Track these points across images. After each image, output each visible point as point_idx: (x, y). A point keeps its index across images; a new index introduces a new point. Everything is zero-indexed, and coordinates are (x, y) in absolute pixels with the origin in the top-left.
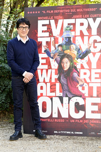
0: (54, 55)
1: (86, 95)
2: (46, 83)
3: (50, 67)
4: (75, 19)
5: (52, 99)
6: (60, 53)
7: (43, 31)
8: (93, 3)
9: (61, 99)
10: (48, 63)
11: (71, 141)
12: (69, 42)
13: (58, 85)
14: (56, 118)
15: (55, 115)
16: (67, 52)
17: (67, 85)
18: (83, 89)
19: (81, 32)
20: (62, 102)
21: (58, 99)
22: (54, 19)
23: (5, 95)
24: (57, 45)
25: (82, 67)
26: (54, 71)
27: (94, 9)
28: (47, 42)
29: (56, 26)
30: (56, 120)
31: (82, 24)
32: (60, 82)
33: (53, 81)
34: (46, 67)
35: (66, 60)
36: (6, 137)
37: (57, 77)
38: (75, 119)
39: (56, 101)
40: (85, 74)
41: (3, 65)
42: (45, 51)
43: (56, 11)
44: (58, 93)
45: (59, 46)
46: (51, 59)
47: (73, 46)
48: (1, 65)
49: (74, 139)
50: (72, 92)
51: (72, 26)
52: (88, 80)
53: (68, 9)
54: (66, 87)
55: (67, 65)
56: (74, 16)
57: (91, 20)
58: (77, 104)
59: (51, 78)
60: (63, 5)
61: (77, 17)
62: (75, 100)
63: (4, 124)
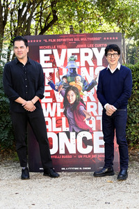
0: (59, 88)
1: (94, 129)
2: (51, 118)
3: (55, 100)
4: (80, 48)
5: (58, 135)
6: (65, 85)
7: (45, 62)
9: (68, 134)
10: (53, 96)
11: (79, 177)
12: (74, 73)
13: (64, 119)
14: (63, 155)
15: (62, 152)
16: (73, 84)
17: (74, 119)
18: (91, 123)
19: (86, 62)
20: (69, 138)
21: (65, 135)
22: (56, 48)
23: (7, 132)
24: (61, 77)
25: (89, 100)
26: (59, 105)
27: (99, 39)
28: (50, 74)
29: (60, 56)
30: (63, 157)
31: (87, 54)
32: (66, 116)
33: (59, 115)
34: (51, 100)
35: (71, 92)
36: (10, 177)
37: (62, 111)
38: (83, 155)
39: (63, 136)
40: (92, 107)
41: (4, 99)
42: (49, 83)
43: (59, 40)
44: (65, 128)
45: (64, 77)
46: (55, 92)
47: (78, 78)
48: (1, 100)
49: (82, 175)
50: (79, 126)
51: (76, 56)
52: (95, 114)
53: (71, 38)
54: (72, 121)
55: (72, 98)
56: (78, 46)
57: (95, 50)
58: (84, 139)
59: (56, 112)
61: (82, 46)
62: (82, 134)
63: (8, 162)
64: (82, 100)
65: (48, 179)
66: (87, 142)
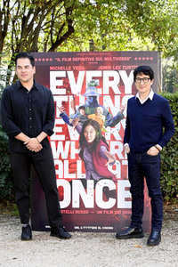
0: (74, 121)
1: (119, 176)
2: (63, 161)
3: (68, 138)
4: (103, 70)
5: (71, 183)
6: (82, 117)
7: (57, 87)
8: (128, 50)
9: (84, 182)
10: (66, 132)
11: (98, 239)
13: (79, 163)
14: (77, 209)
15: (76, 205)
16: (92, 117)
17: (93, 163)
18: (114, 168)
19: (111, 89)
20: (85, 187)
21: (80, 183)
22: (72, 69)
23: (4, 177)
24: (77, 107)
25: (113, 138)
26: (73, 144)
27: (128, 59)
28: (63, 103)
29: (76, 80)
30: (77, 212)
32: (82, 159)
33: (73, 157)
34: (63, 137)
35: (90, 128)
36: (6, 237)
37: (78, 151)
38: (103, 210)
39: (78, 185)
40: (117, 147)
41: (2, 134)
42: (61, 115)
43: (75, 59)
44: (80, 175)
45: (81, 108)
46: (69, 127)
47: (100, 109)
49: (101, 236)
50: (99, 172)
51: (98, 81)
52: (121, 157)
53: (91, 56)
54: (90, 166)
55: (91, 135)
56: (101, 67)
57: (123, 73)
58: (106, 189)
59: (69, 153)
60: (88, 50)
61: (105, 68)
62: (102, 183)
63: (4, 217)
64: (104, 139)
65: (56, 240)
66: (108, 194)
